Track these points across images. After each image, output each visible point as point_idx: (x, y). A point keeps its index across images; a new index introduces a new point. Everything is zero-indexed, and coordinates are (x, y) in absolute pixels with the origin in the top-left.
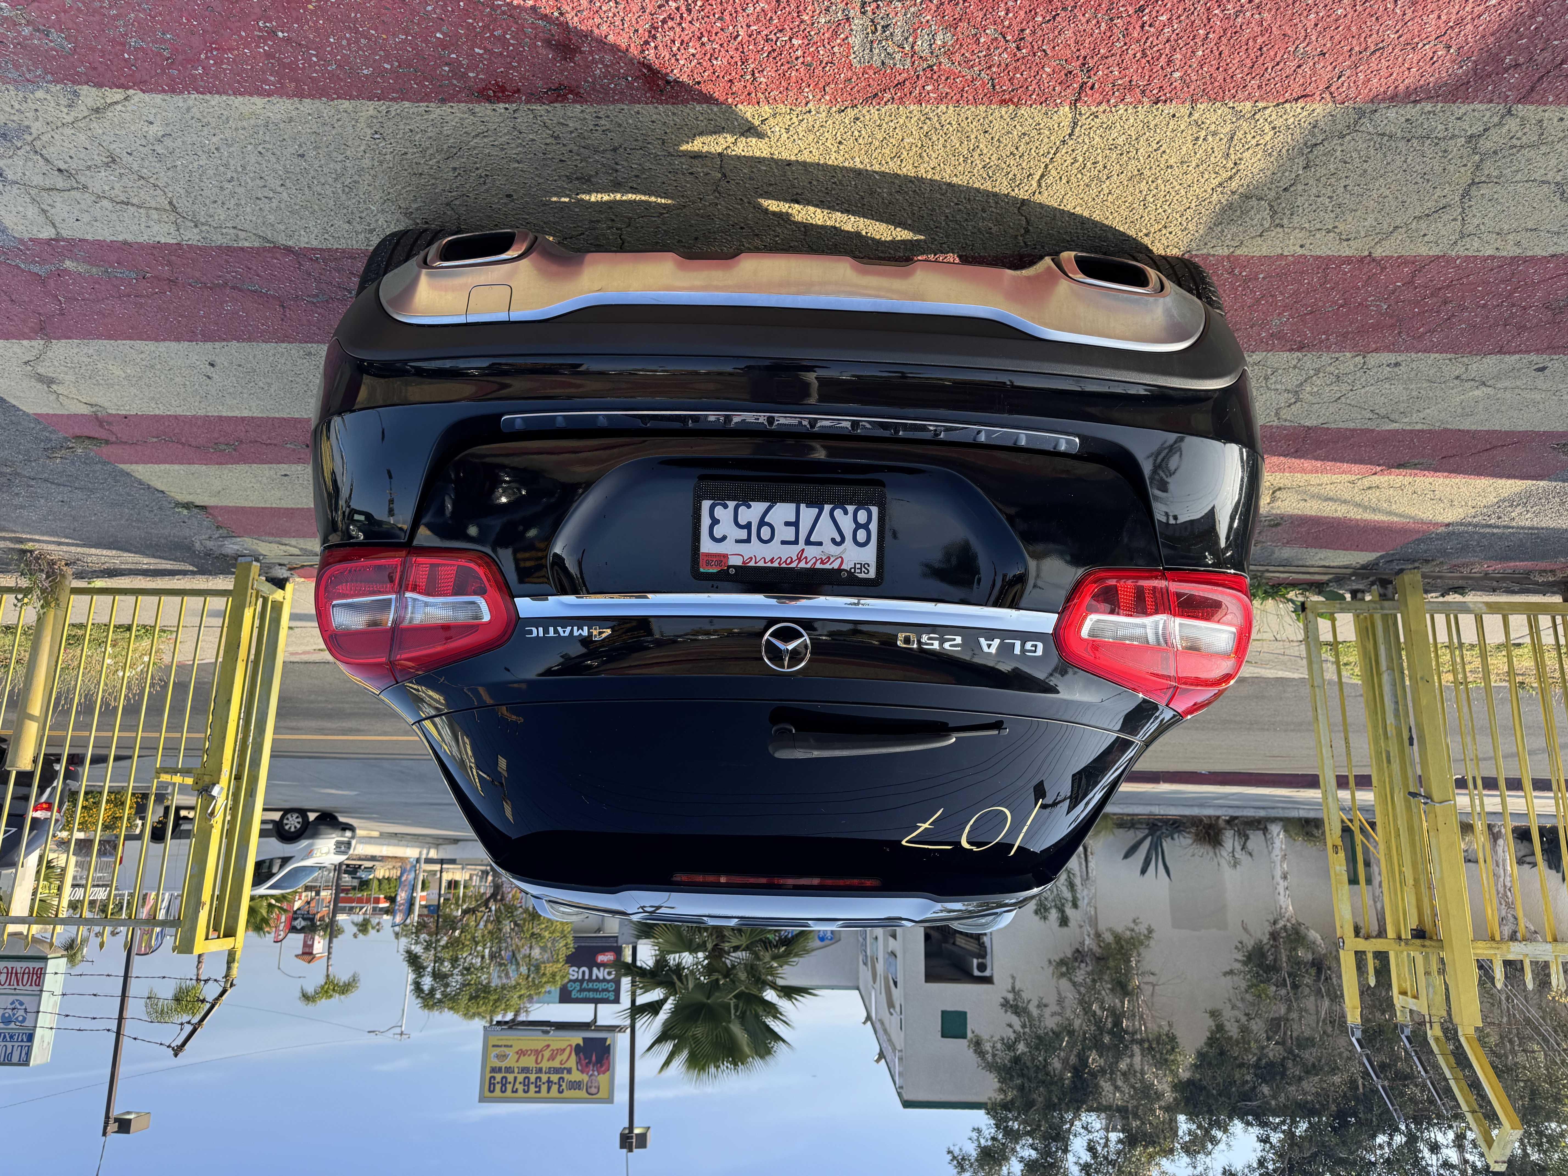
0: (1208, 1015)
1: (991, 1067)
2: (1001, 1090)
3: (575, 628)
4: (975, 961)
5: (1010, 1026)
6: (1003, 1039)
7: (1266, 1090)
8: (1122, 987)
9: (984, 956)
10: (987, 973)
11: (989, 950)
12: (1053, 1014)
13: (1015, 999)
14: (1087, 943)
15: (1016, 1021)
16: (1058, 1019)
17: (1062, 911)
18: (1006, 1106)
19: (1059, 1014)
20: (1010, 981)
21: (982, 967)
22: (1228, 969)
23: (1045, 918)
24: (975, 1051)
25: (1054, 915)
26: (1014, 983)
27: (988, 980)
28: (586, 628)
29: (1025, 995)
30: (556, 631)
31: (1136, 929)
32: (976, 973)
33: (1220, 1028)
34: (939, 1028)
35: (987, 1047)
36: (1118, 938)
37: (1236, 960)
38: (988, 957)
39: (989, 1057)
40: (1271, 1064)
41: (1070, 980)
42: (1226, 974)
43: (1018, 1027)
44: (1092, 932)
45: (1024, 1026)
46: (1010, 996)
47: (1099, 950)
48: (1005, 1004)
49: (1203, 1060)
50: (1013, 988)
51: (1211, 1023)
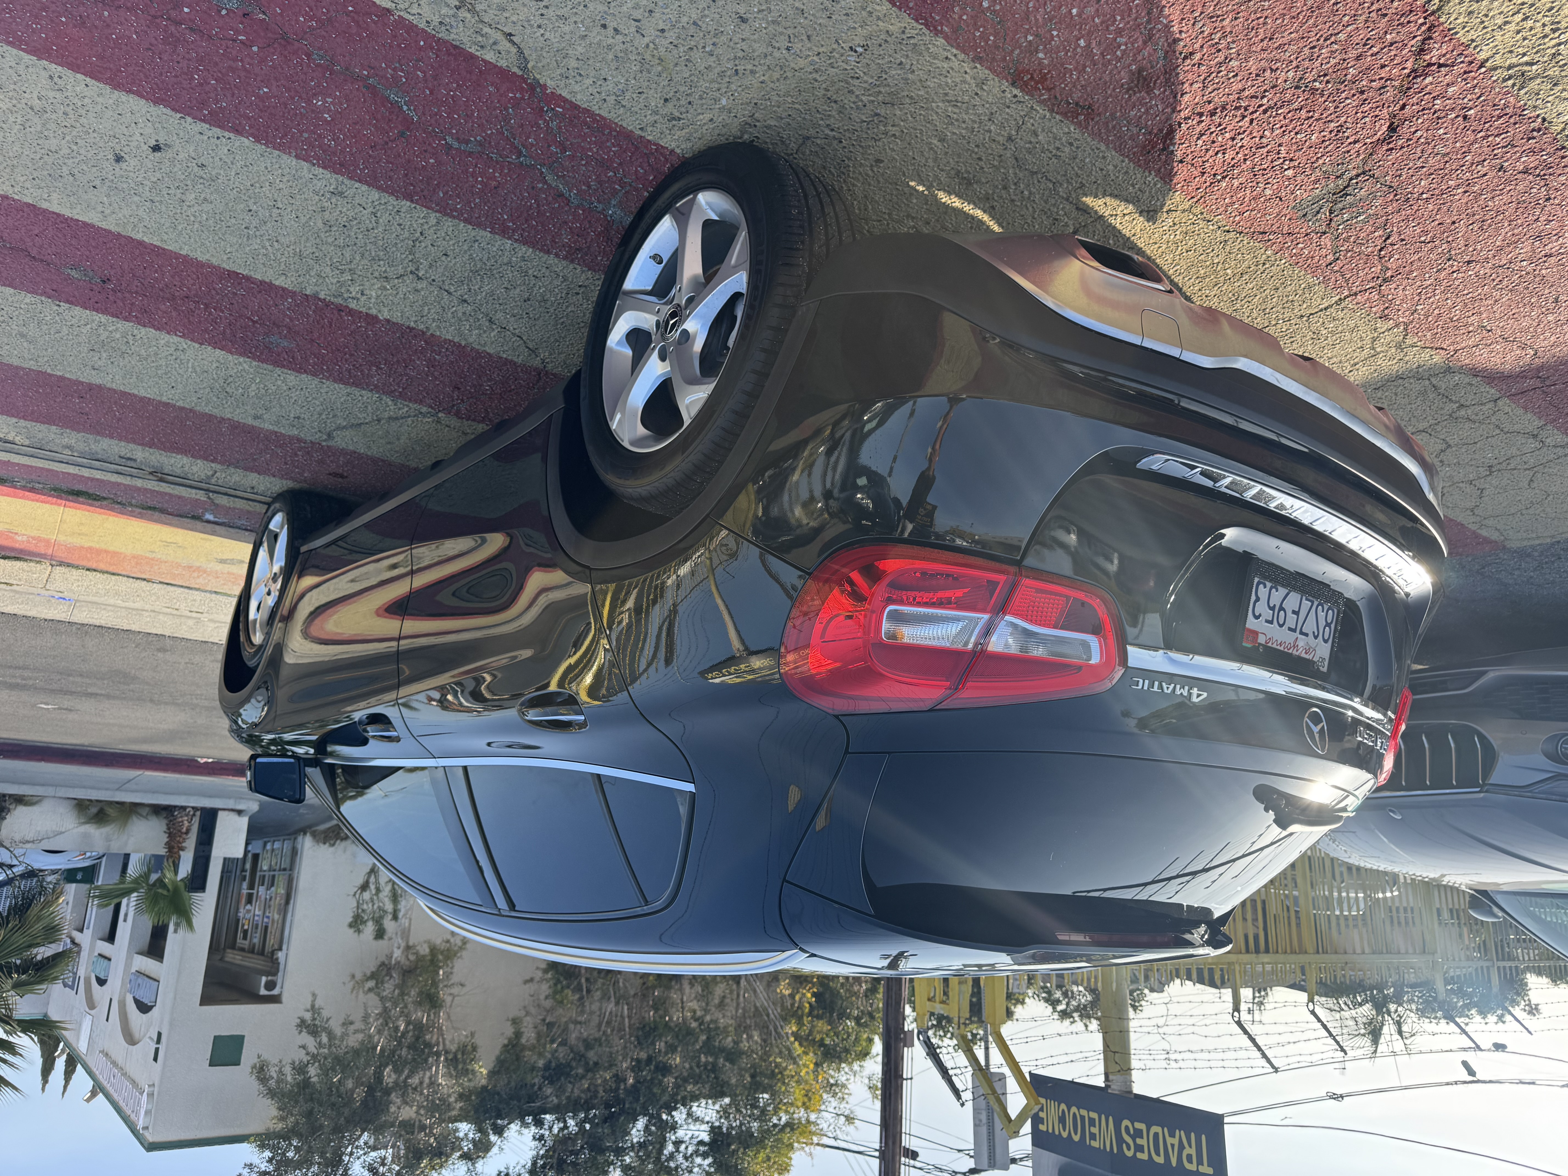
0: (509, 1023)
1: (272, 1094)
2: (282, 1119)
3: (1178, 687)
4: (264, 979)
5: (303, 1047)
6: (293, 1063)
7: (549, 1091)
8: (432, 1001)
9: (275, 974)
10: (275, 992)
11: (282, 967)
12: (356, 1032)
13: (314, 1019)
14: (395, 955)
15: (310, 1042)
16: (360, 1036)
17: (378, 922)
18: (285, 1136)
19: (362, 1031)
20: (310, 998)
21: (271, 986)
22: (528, 978)
23: (359, 931)
24: (258, 1078)
25: (370, 928)
26: (313, 1001)
27: (276, 999)
28: (1186, 688)
29: (325, 1014)
30: (1161, 687)
31: (452, 940)
32: (263, 992)
33: (518, 1035)
34: (209, 1056)
35: (273, 1072)
36: (433, 950)
37: (537, 968)
38: (280, 974)
39: (272, 1083)
40: (559, 1066)
41: (378, 995)
42: (526, 982)
43: (312, 1049)
44: (403, 945)
45: (320, 1045)
46: (308, 1016)
47: (407, 963)
48: (302, 1024)
49: (500, 1068)
50: (313, 1006)
51: (509, 1031)
